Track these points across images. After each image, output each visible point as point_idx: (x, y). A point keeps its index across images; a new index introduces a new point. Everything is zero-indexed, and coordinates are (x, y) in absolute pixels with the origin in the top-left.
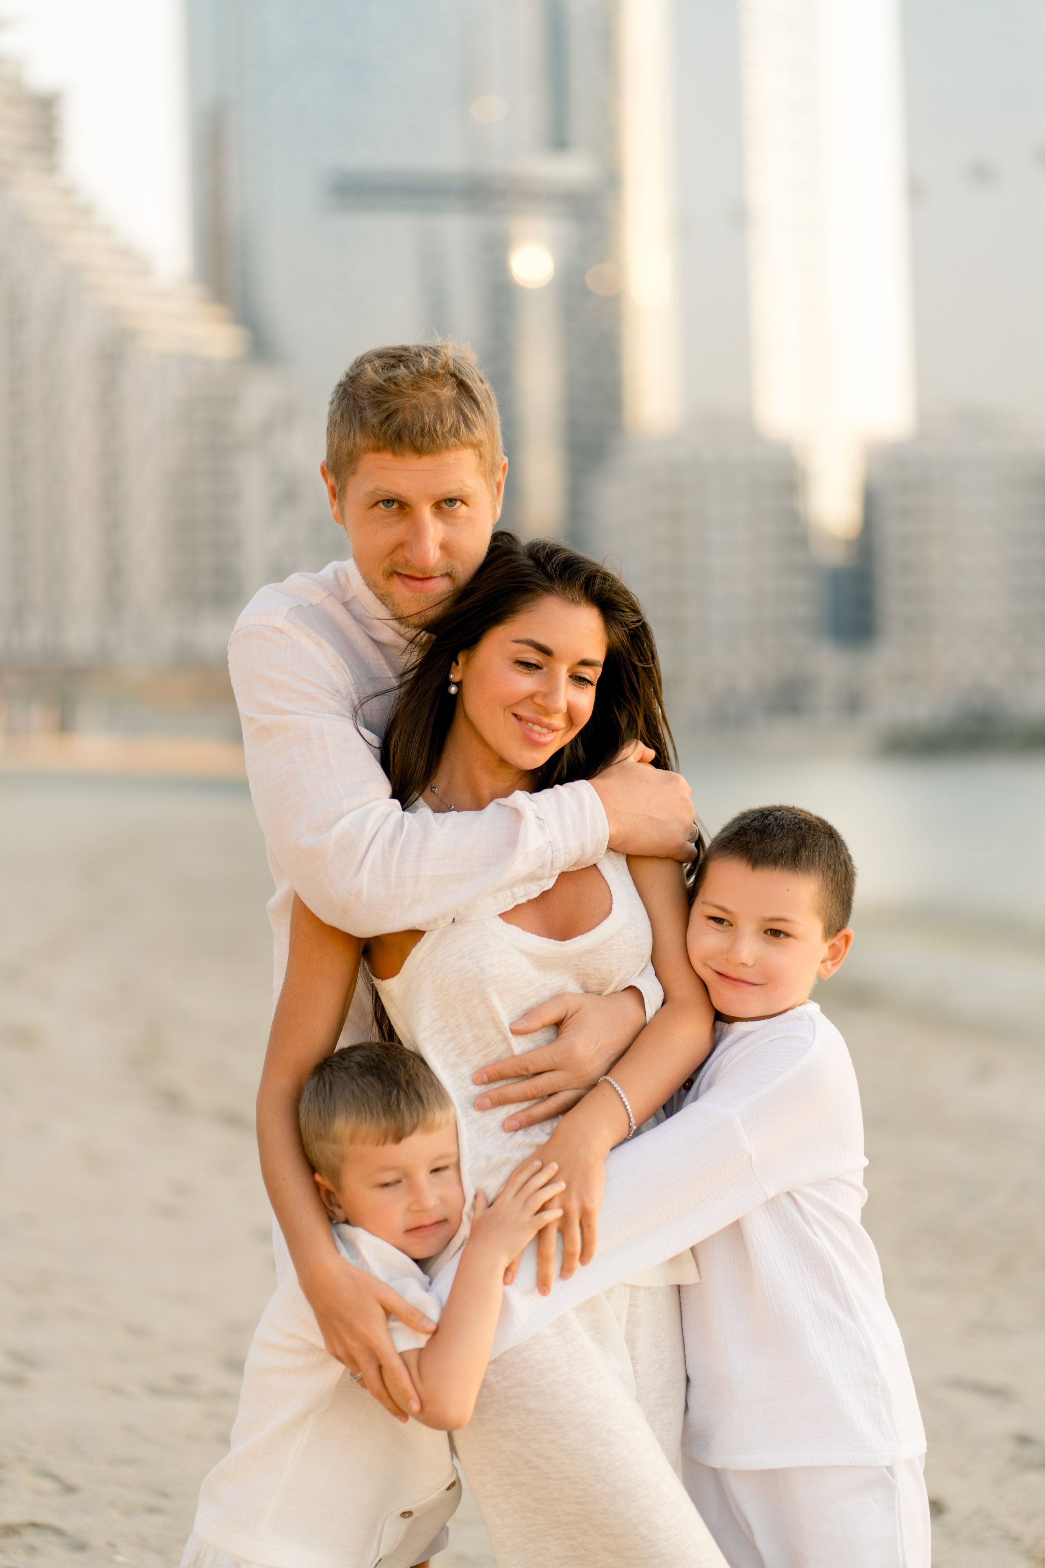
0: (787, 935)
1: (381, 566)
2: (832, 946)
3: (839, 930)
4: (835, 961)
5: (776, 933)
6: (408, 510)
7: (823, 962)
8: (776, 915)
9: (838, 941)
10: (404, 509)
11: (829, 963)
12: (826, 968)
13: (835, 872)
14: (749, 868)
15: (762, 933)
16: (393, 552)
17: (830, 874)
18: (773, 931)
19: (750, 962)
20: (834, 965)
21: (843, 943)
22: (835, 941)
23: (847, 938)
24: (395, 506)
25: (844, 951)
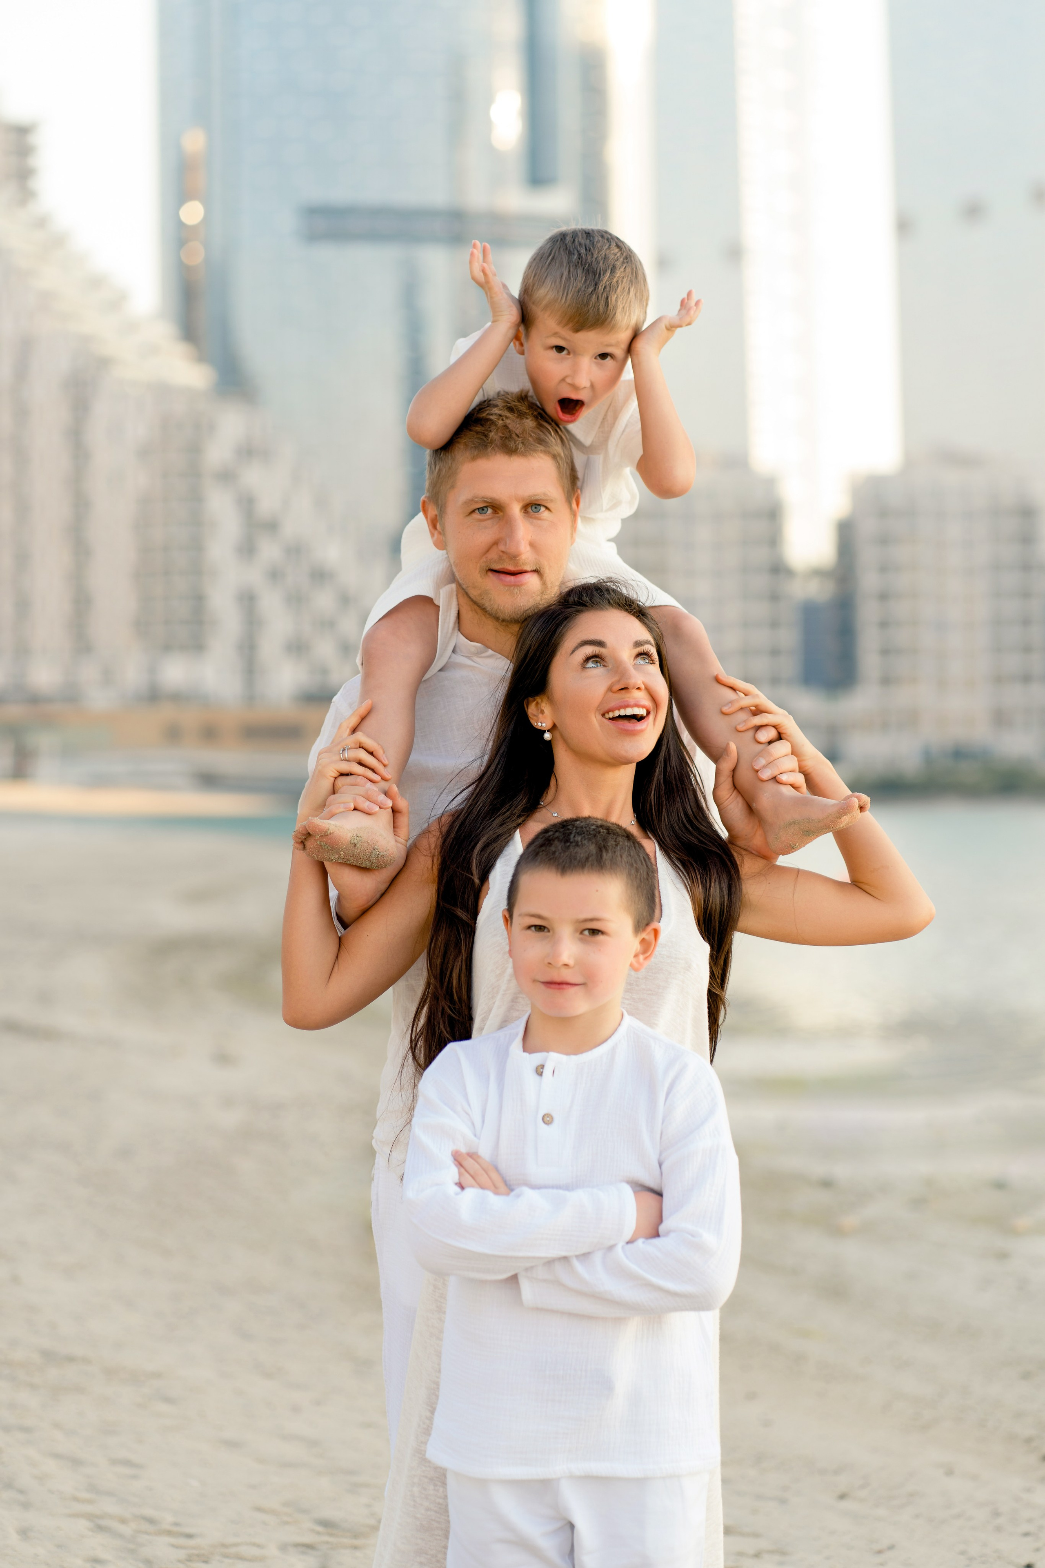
0: (603, 933)
1: (478, 565)
2: (643, 941)
3: (647, 925)
4: (647, 955)
5: (594, 932)
6: (501, 514)
7: (636, 956)
8: (589, 916)
9: (647, 935)
10: (498, 513)
11: (641, 957)
12: (638, 962)
13: (637, 870)
14: (559, 875)
15: (578, 935)
16: (488, 551)
17: (633, 872)
18: (592, 931)
19: (571, 962)
20: (646, 958)
21: (652, 936)
22: (644, 935)
23: (656, 932)
24: (490, 511)
25: (654, 945)
